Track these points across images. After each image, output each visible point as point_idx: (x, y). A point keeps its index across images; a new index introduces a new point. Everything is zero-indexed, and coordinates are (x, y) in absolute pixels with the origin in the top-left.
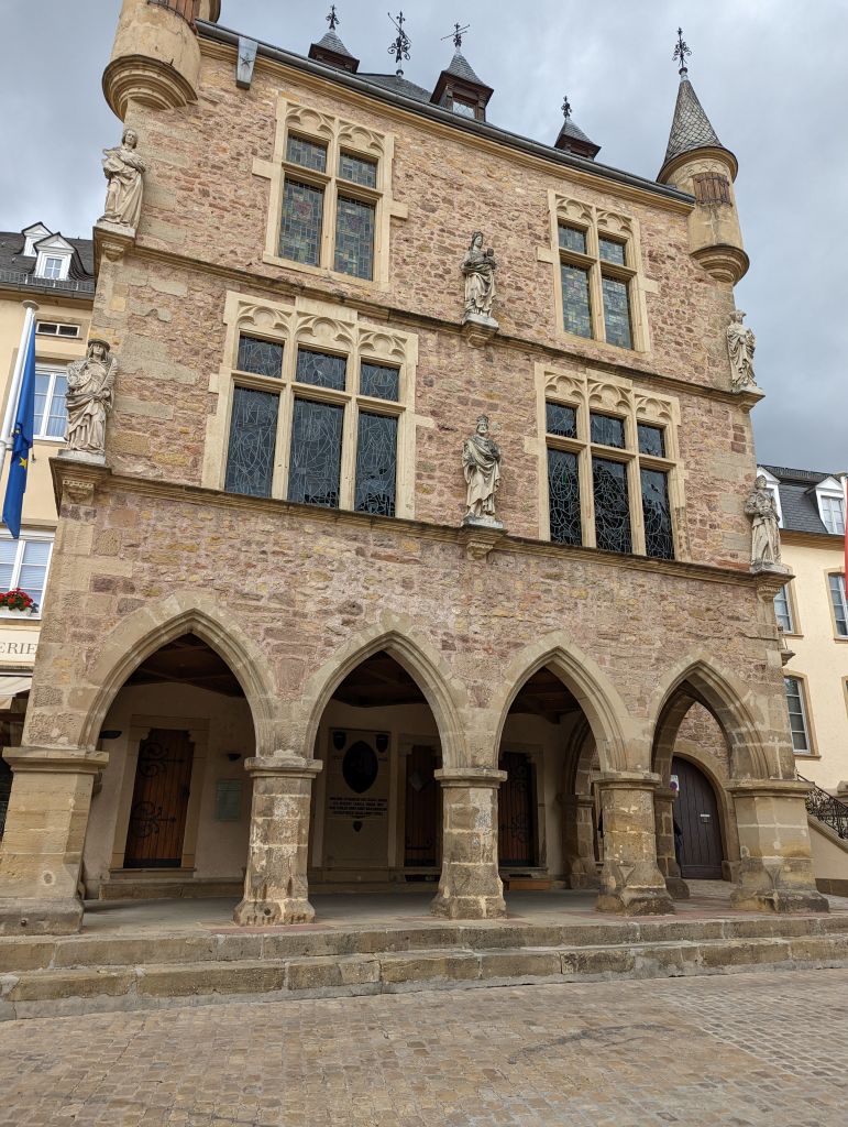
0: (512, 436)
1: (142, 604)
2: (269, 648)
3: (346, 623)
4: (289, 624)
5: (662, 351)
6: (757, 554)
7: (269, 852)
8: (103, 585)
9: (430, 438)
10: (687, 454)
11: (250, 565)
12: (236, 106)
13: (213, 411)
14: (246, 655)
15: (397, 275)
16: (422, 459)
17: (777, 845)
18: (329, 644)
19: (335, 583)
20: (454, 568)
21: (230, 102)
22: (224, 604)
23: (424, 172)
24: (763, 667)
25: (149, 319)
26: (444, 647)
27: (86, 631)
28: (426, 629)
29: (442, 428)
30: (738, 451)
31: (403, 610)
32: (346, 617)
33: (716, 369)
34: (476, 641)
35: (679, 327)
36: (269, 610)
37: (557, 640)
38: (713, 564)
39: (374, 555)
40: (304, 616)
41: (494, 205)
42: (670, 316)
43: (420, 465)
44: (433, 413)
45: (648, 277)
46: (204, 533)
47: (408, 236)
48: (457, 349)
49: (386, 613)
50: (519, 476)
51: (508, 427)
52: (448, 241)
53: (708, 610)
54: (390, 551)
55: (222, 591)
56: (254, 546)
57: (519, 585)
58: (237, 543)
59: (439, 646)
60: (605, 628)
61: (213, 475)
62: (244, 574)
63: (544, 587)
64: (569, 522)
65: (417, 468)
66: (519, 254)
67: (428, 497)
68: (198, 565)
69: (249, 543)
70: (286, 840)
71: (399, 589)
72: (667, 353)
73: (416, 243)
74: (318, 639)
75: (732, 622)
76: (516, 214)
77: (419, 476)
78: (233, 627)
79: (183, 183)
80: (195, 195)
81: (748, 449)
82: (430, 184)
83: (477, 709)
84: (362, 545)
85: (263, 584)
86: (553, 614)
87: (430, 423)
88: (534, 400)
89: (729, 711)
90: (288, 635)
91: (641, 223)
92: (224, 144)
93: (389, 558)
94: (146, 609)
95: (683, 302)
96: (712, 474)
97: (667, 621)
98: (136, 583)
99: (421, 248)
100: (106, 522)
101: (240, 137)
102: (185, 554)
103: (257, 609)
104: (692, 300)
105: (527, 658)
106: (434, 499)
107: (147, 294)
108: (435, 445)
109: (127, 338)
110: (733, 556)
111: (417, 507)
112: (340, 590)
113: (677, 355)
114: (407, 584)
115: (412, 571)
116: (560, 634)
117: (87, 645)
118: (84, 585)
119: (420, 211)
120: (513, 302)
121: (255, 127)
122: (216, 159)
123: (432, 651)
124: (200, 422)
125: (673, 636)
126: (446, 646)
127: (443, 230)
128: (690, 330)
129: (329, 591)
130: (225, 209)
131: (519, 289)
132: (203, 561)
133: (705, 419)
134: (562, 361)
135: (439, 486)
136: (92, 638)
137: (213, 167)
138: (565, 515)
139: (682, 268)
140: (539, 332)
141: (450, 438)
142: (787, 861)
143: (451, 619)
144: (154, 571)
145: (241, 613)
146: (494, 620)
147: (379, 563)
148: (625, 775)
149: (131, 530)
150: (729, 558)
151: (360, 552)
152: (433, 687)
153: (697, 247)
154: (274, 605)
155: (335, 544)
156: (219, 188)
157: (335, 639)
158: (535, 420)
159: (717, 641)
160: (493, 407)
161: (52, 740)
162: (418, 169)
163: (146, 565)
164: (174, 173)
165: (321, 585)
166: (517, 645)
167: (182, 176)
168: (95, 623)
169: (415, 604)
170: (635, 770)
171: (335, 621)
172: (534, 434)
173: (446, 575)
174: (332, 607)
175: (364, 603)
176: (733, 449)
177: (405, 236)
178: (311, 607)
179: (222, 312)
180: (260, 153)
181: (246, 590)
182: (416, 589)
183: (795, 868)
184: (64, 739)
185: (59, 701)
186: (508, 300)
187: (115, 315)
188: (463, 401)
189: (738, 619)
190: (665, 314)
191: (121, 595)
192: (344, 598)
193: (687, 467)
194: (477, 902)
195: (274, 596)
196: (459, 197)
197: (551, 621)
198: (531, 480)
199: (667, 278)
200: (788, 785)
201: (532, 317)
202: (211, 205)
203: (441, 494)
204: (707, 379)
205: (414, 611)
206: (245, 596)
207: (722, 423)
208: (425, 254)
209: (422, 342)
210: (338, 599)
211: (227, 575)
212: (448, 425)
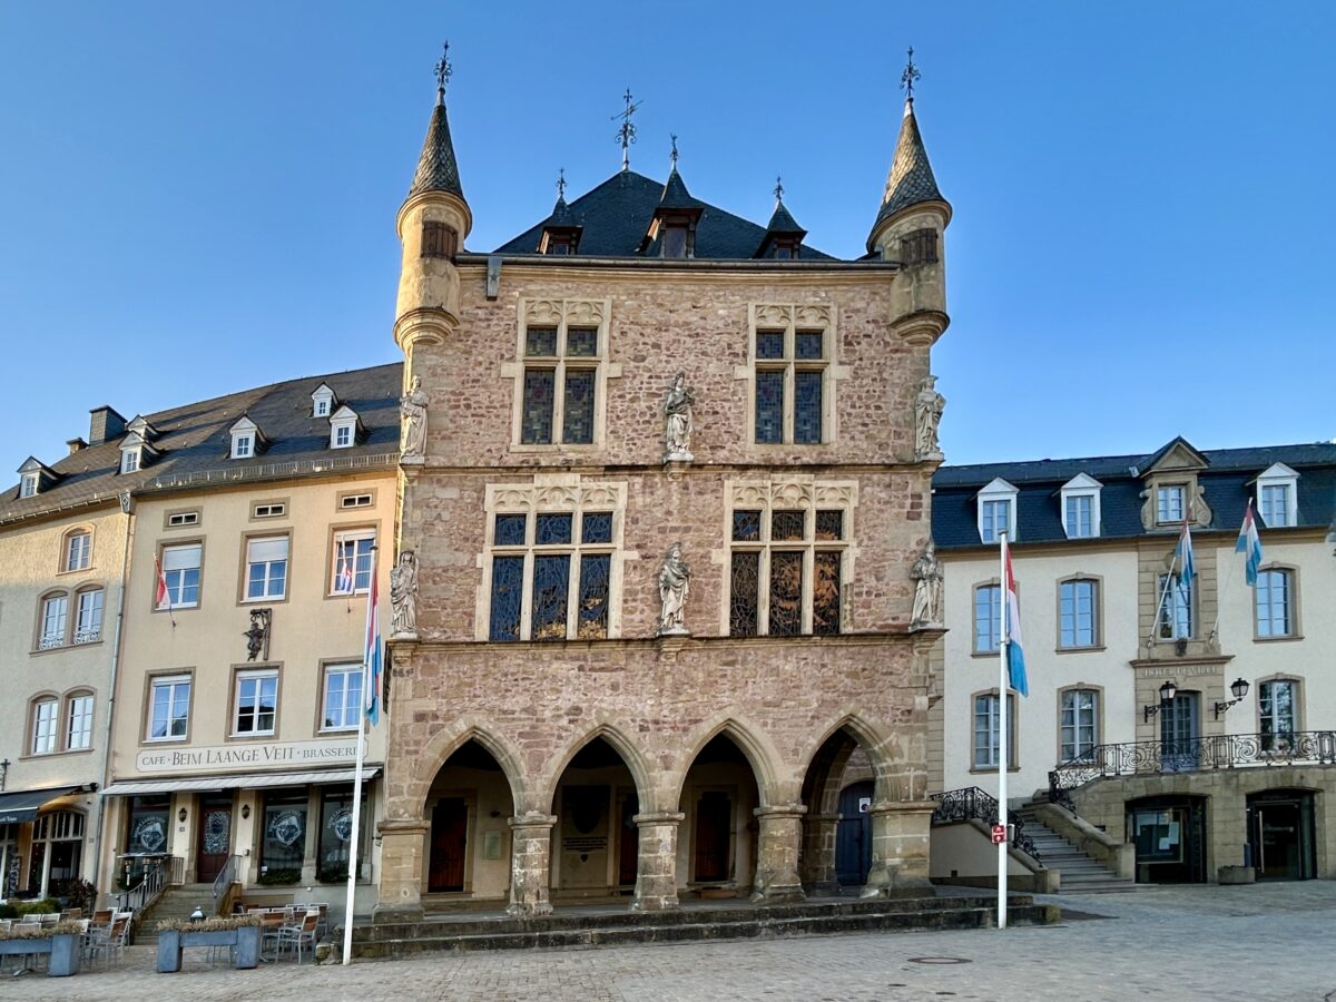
0: (701, 551)
1: (443, 726)
2: (520, 747)
3: (571, 722)
4: (533, 727)
5: (847, 436)
6: (917, 614)
7: (525, 874)
8: (420, 717)
9: (635, 568)
10: (861, 533)
11: (507, 691)
12: (488, 320)
13: (479, 582)
14: (506, 751)
15: (612, 432)
16: (628, 587)
17: (899, 850)
18: (560, 737)
19: (564, 694)
20: (651, 669)
21: (483, 317)
22: (492, 719)
23: (637, 324)
24: (909, 712)
25: (435, 522)
26: (641, 730)
27: (412, 748)
28: (628, 719)
29: (644, 557)
30: (912, 519)
31: (612, 707)
32: (571, 717)
33: (900, 442)
34: (664, 722)
35: (868, 407)
36: (520, 720)
37: (729, 712)
38: (875, 629)
39: (592, 669)
40: (544, 721)
41: (697, 335)
42: (860, 398)
43: (627, 592)
44: (638, 547)
45: (841, 363)
46: (478, 673)
47: (621, 392)
48: (659, 485)
49: (600, 711)
50: (707, 585)
51: (699, 545)
52: (654, 386)
53: (864, 670)
54: (602, 664)
55: (491, 711)
56: (510, 677)
57: (701, 675)
58: (499, 675)
59: (637, 730)
60: (769, 698)
61: (482, 631)
62: (504, 697)
63: (721, 673)
64: (747, 614)
65: (624, 595)
66: (717, 379)
67: (632, 616)
68: (475, 696)
69: (506, 675)
70: (535, 867)
71: (609, 692)
72: (853, 438)
73: (628, 397)
74: (553, 735)
75: (885, 677)
76: (717, 337)
77: (625, 601)
78: (498, 734)
79: (453, 403)
80: (462, 411)
81: (923, 515)
82: (642, 334)
83: (664, 772)
84: (583, 663)
85: (516, 702)
86: (727, 693)
87: (635, 555)
88: (722, 516)
89: (874, 752)
90: (532, 736)
91: (839, 307)
92: (480, 359)
93: (602, 669)
94: (446, 730)
95: (874, 380)
96: (883, 546)
97: (825, 685)
98: (439, 713)
99: (632, 400)
100: (419, 675)
101: (491, 347)
102: (467, 689)
103: (513, 719)
104: (885, 375)
105: (706, 730)
106: (637, 617)
107: (434, 502)
108: (638, 572)
109: (423, 540)
110: (894, 619)
111: (624, 626)
112: (568, 699)
113: (863, 437)
114: (614, 687)
115: (619, 676)
116: (732, 708)
117: (414, 757)
118: (410, 720)
119: (632, 364)
120: (710, 428)
121: (502, 334)
122: (474, 374)
123: (632, 733)
124: (472, 593)
125: (829, 696)
126: (642, 729)
127: (651, 377)
128: (878, 408)
129: (560, 701)
130: (482, 416)
131: (716, 413)
132: (477, 692)
133: (883, 495)
134: (750, 473)
135: (641, 606)
136: (416, 752)
137: (474, 381)
138: (744, 609)
139: (879, 343)
140: (730, 451)
141: (650, 565)
142: (905, 862)
143: (646, 707)
144: (448, 703)
145: (503, 725)
146: (680, 705)
147: (595, 675)
148: (776, 808)
149: (434, 678)
150: (890, 622)
151: (581, 668)
152: (632, 759)
153: (895, 317)
154: (524, 716)
155: (564, 666)
156: (477, 398)
157: (564, 734)
158: (722, 533)
159: (869, 696)
160: (687, 530)
161: (400, 816)
162: (632, 323)
163: (444, 701)
164: (447, 397)
165: (554, 697)
166: (696, 721)
167: (452, 398)
168: (417, 743)
169: (621, 701)
170: (785, 804)
171: (564, 722)
172: (721, 546)
173: (645, 675)
174: (562, 712)
175: (583, 706)
176: (908, 518)
177: (619, 393)
178: (548, 714)
179: (483, 502)
180: (507, 356)
181: (505, 708)
182: (621, 690)
183: (911, 866)
184: (406, 815)
185: (402, 793)
186: (706, 427)
187: (415, 525)
188: (662, 530)
189: (891, 673)
190: (855, 398)
191: (431, 723)
192: (569, 705)
193: (859, 545)
194: (658, 900)
195: (525, 710)
196: (666, 337)
197: (726, 699)
198: (717, 586)
199: (861, 359)
200: (915, 805)
201: (726, 437)
202: (473, 415)
203: (642, 611)
204: (890, 453)
205: (620, 706)
206: (505, 712)
207: (900, 494)
208: (635, 405)
209: (630, 487)
210: (565, 705)
211: (493, 700)
212: (650, 554)
